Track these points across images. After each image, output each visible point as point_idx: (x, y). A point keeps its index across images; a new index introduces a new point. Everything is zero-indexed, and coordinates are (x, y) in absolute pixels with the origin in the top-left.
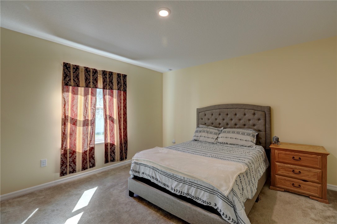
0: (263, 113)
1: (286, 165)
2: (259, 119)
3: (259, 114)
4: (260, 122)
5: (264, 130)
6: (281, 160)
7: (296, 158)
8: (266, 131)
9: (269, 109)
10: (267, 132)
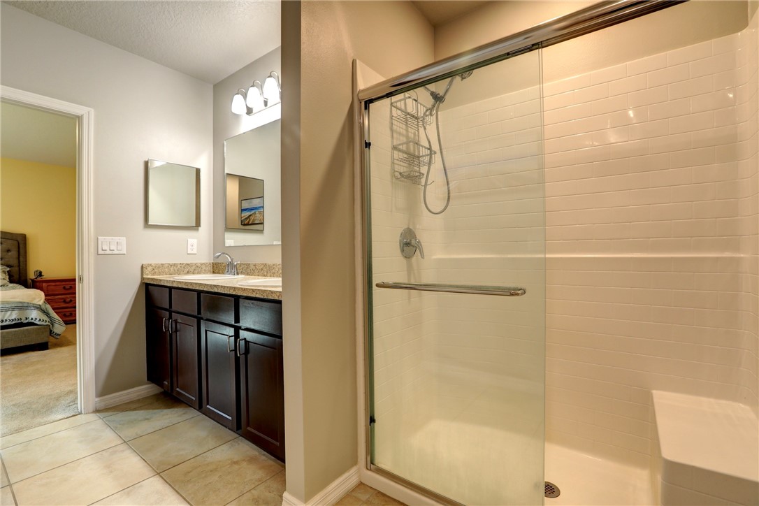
0: (15, 243)
1: (57, 297)
2: (8, 251)
3: (9, 244)
4: (10, 254)
5: (17, 264)
6: (50, 293)
7: (67, 287)
8: (19, 266)
9: (24, 237)
10: (21, 268)
